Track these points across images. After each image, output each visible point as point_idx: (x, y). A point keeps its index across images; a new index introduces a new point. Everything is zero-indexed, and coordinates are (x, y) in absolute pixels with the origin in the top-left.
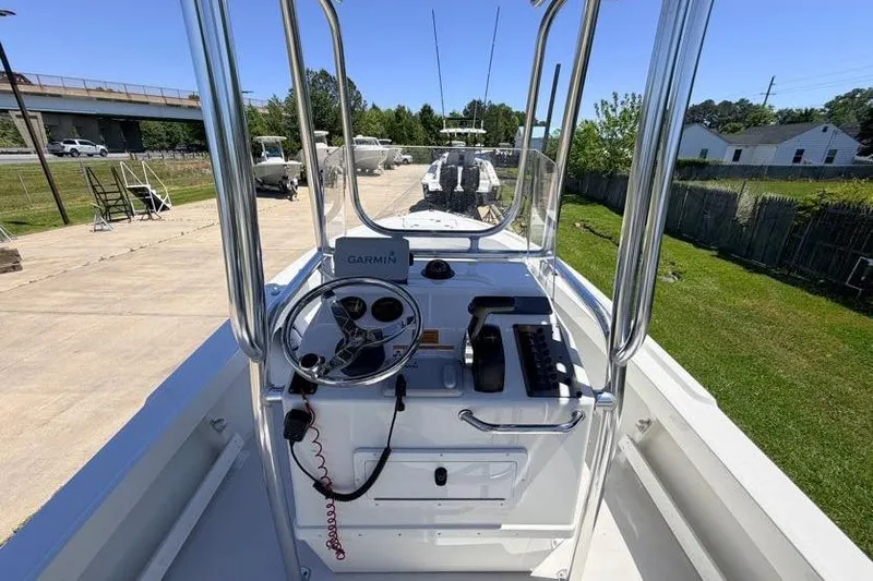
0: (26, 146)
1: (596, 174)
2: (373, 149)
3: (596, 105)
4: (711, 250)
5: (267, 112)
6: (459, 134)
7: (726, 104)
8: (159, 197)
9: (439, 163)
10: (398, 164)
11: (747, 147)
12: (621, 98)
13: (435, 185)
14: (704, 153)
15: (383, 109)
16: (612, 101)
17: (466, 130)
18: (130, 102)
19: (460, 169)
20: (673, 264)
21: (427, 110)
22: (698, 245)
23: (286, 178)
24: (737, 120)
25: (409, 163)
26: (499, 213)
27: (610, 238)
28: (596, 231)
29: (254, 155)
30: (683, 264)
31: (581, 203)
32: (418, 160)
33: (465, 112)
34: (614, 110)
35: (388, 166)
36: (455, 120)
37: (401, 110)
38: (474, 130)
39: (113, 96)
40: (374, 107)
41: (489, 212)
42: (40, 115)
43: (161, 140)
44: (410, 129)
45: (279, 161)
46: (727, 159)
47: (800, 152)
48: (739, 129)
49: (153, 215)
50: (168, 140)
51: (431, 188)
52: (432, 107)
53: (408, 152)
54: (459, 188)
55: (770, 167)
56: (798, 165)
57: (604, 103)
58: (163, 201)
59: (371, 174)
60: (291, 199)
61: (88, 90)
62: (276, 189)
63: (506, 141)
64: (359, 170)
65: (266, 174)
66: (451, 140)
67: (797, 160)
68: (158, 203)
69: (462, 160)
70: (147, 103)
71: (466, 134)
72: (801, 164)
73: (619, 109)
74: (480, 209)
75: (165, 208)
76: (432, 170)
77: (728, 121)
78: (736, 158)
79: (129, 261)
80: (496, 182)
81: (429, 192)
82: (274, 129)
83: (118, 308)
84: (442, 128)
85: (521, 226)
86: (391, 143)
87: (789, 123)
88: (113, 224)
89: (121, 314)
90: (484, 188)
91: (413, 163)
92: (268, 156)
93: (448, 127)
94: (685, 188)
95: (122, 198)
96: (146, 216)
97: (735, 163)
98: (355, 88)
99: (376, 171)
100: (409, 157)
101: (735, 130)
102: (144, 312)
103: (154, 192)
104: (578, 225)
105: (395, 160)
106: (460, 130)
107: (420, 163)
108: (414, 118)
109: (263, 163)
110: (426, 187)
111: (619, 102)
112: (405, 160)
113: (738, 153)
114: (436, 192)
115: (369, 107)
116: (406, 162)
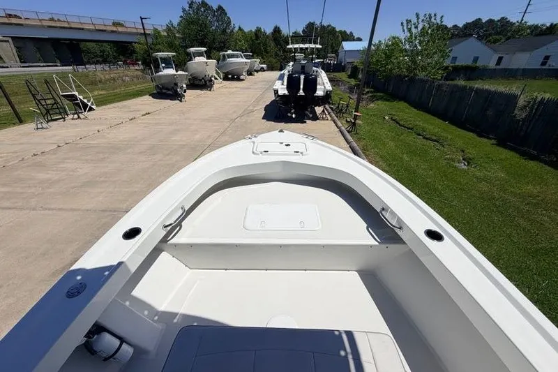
0: (4, 62)
1: (400, 78)
2: (239, 61)
3: (402, 24)
4: (491, 139)
5: (165, 34)
6: (301, 49)
7: (491, 21)
8: (85, 101)
9: (286, 72)
10: (257, 71)
11: (507, 54)
12: (421, 17)
13: (283, 91)
14: (476, 59)
15: (246, 30)
16: (414, 20)
17: (307, 46)
18: (71, 28)
19: (302, 77)
20: (463, 151)
21: (277, 30)
22: (480, 135)
23: (176, 84)
24: (498, 33)
25: (264, 71)
26: (330, 110)
27: (412, 129)
28: (401, 123)
29: (155, 68)
30: (471, 152)
31: (388, 100)
32: (271, 68)
33: (304, 31)
34: (416, 27)
35: (250, 73)
36: (297, 38)
37: (259, 30)
38: (312, 46)
39: (58, 24)
40: (240, 29)
41: (323, 111)
42: (10, 40)
43: (97, 56)
44: (265, 44)
45: (171, 71)
46: (492, 64)
47: (547, 58)
48: (499, 40)
49: (80, 115)
50: (101, 56)
51: (280, 92)
52: (281, 28)
53: (264, 63)
54: (301, 93)
55: (524, 70)
56: (544, 67)
57: (408, 22)
58: (89, 104)
59: (239, 79)
60: (181, 101)
61: (41, 20)
62: (171, 92)
63: (332, 53)
64: (230, 76)
65: (163, 82)
66: (295, 53)
67: (544, 64)
68: (85, 106)
69: (303, 70)
70: (83, 29)
71: (307, 48)
72: (546, 67)
73: (420, 27)
74: (317, 108)
75: (91, 109)
76: (281, 78)
77: (490, 35)
78: (498, 63)
79: (54, 156)
80: (329, 87)
81: (279, 96)
82: (171, 47)
83: (33, 202)
84: (288, 44)
85: (347, 121)
86: (252, 56)
87: (537, 35)
88: (50, 123)
89: (34, 209)
90: (320, 92)
91: (267, 70)
92: (164, 68)
93: (292, 43)
94: (471, 89)
95: (56, 103)
96: (76, 116)
97: (498, 67)
98: (226, 14)
99: (242, 77)
100: (264, 66)
101: (496, 41)
102: (52, 207)
103: (81, 97)
104: (387, 118)
105: (255, 68)
106: (302, 46)
107: (272, 70)
108: (268, 37)
109: (160, 73)
110: (276, 92)
111: (420, 20)
112: (262, 68)
113: (500, 59)
114: (284, 96)
115: (237, 29)
116: (262, 70)
